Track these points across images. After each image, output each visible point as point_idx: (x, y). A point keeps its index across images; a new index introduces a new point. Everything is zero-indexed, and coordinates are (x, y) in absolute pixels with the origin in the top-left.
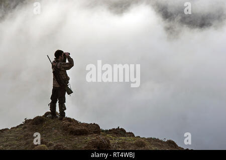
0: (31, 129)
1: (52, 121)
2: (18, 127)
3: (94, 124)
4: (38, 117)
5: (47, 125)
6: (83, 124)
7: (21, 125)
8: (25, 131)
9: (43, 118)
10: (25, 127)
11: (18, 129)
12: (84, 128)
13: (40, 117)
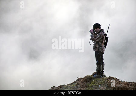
0: (83, 86)
1: (99, 79)
2: (72, 84)
3: (133, 82)
4: (88, 76)
5: (95, 83)
6: (124, 83)
7: (75, 82)
8: (78, 87)
9: (91, 77)
10: (78, 84)
11: (72, 85)
12: (125, 86)
13: (89, 76)
